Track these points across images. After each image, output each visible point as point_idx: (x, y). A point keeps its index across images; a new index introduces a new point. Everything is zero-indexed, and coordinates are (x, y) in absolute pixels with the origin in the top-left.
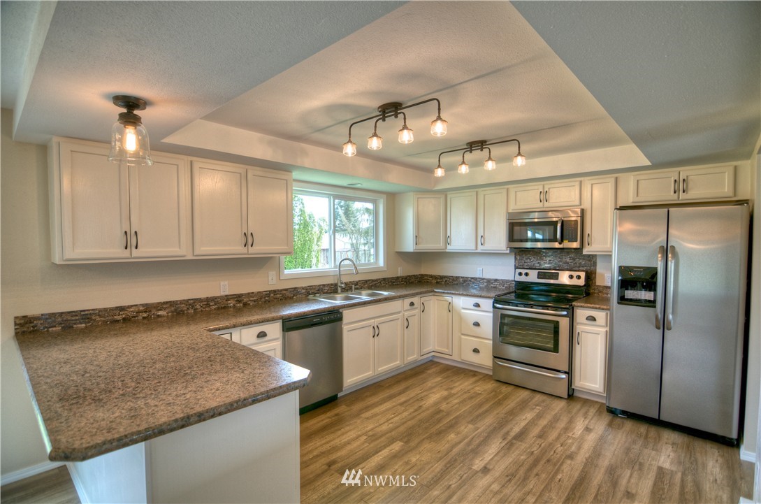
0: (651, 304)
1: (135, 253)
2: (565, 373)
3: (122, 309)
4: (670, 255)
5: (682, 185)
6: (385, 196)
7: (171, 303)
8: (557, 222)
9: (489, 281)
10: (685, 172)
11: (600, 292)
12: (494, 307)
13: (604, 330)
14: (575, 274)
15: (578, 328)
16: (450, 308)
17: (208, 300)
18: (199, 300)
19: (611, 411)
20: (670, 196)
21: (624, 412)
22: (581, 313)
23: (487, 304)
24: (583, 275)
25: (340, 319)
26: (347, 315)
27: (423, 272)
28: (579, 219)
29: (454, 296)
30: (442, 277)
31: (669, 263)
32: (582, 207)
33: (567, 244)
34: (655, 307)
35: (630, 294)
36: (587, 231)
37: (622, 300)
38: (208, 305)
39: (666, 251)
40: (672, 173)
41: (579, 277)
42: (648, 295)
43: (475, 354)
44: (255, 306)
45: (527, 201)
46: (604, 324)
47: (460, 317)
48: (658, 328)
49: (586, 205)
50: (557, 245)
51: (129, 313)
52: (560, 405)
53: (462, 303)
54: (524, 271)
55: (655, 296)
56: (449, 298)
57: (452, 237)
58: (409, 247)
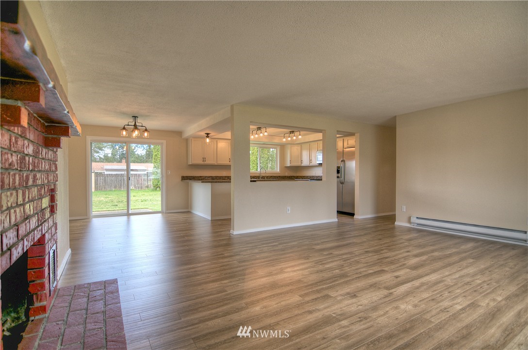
1: (205, 162)
7: (211, 177)
9: (317, 176)
30: (304, 177)
38: (220, 178)
57: (303, 160)
58: (288, 165)
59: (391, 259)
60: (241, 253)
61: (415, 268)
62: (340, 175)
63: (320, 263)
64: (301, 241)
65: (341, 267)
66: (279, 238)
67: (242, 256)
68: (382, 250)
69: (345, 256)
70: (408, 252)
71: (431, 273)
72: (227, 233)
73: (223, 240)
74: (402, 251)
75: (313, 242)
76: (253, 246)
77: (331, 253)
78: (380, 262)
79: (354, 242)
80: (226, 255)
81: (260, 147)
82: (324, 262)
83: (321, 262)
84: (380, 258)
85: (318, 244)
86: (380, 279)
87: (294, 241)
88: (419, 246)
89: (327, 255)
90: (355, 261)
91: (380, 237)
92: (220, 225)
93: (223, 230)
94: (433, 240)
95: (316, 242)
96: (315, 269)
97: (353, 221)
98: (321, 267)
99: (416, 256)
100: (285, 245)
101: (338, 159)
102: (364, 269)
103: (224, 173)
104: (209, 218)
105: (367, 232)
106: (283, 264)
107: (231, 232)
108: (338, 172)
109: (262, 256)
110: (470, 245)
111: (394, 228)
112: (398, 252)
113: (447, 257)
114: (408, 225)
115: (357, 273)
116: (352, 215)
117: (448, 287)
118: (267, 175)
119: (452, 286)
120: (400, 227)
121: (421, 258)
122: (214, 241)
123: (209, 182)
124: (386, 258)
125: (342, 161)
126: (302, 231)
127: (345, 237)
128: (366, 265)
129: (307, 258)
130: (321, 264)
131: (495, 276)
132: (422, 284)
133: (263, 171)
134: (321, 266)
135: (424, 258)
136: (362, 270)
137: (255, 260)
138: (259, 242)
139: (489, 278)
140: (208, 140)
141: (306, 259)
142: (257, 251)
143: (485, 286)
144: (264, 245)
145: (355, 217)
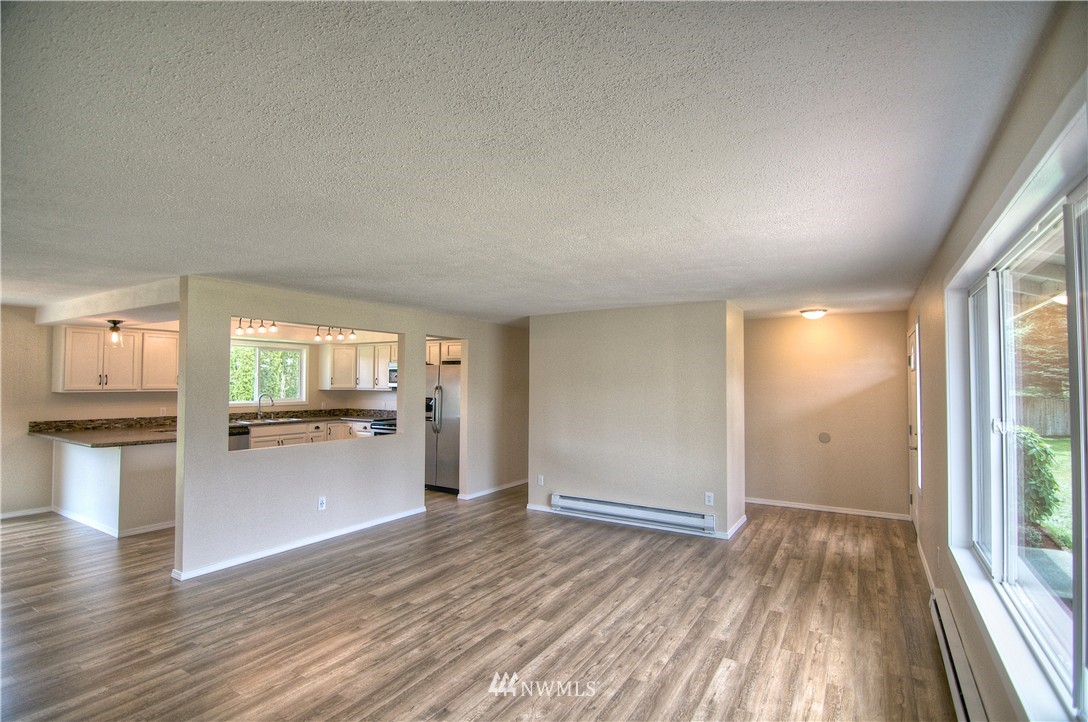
1: (105, 387)
3: (92, 421)
7: (124, 420)
9: (388, 412)
12: (371, 428)
16: (350, 430)
17: (150, 418)
18: (145, 419)
25: (248, 433)
26: (254, 431)
27: (348, 407)
29: (354, 423)
30: (361, 411)
38: (151, 423)
51: (96, 424)
53: (357, 427)
56: (350, 424)
57: (360, 379)
58: (327, 386)
59: (515, 598)
60: (196, 641)
61: (550, 615)
62: (432, 414)
63: (383, 636)
64: (346, 579)
65: (425, 637)
66: (298, 577)
67: (200, 650)
68: (501, 578)
69: (433, 608)
70: (543, 575)
71: (575, 622)
72: (163, 576)
73: (148, 603)
74: (534, 575)
75: (371, 579)
76: (230, 613)
77: (408, 604)
78: (496, 611)
79: (453, 566)
80: (155, 652)
81: (261, 348)
82: (390, 632)
83: (384, 632)
84: (496, 599)
85: (381, 583)
86: (493, 655)
87: (331, 581)
88: (563, 559)
89: (399, 609)
90: (452, 616)
91: (500, 544)
92: (144, 552)
93: (154, 568)
94: (584, 540)
95: (377, 577)
96: (372, 655)
97: (457, 507)
98: (383, 648)
99: (556, 584)
100: (309, 595)
101: (429, 382)
102: (467, 636)
103: (161, 411)
104: (114, 532)
105: (479, 533)
106: (301, 654)
107: (175, 573)
108: (429, 408)
109: (251, 639)
110: (635, 544)
111: (525, 518)
112: (528, 579)
113: (602, 578)
114: (547, 509)
115: (453, 650)
116: (455, 492)
117: (599, 649)
118: (278, 410)
119: (604, 645)
120: (536, 513)
121: (562, 587)
122: (123, 609)
123: (115, 445)
124: (506, 598)
125: (437, 388)
126: (351, 547)
127: (437, 552)
128: (470, 623)
129: (355, 627)
130: (384, 640)
131: (664, 610)
132: (561, 652)
133: (266, 401)
134: (383, 645)
135: (566, 586)
136: (462, 638)
137: (233, 655)
138: (244, 596)
139: (655, 616)
140: (115, 337)
141: (353, 631)
142: (239, 625)
143: (650, 636)
144: (260, 605)
145: (460, 496)
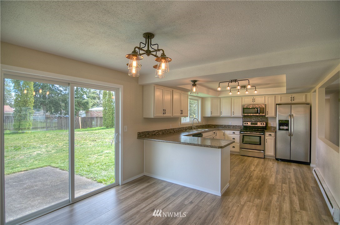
0: (287, 130)
2: (263, 151)
4: (292, 117)
5: (293, 99)
6: (201, 98)
7: (162, 130)
8: (258, 108)
9: (233, 126)
10: (293, 95)
11: (269, 128)
12: (240, 133)
13: (274, 138)
14: (262, 123)
15: (266, 138)
16: (224, 134)
19: (277, 159)
20: (289, 101)
21: (280, 159)
22: (267, 134)
23: (237, 132)
24: (265, 123)
25: (202, 136)
28: (265, 107)
29: (225, 131)
30: (217, 125)
31: (292, 119)
32: (265, 104)
33: (261, 114)
34: (288, 130)
35: (281, 127)
36: (267, 110)
37: (280, 129)
38: (168, 131)
39: (291, 116)
40: (290, 96)
41: (264, 124)
42: (287, 128)
43: (233, 148)
44: (176, 132)
45: (248, 101)
46: (274, 136)
47: (228, 137)
48: (289, 136)
49: (266, 103)
50: (258, 114)
52: (262, 160)
53: (228, 133)
54: (246, 123)
55: (288, 128)
58: (209, 115)
145: (312, 165)
